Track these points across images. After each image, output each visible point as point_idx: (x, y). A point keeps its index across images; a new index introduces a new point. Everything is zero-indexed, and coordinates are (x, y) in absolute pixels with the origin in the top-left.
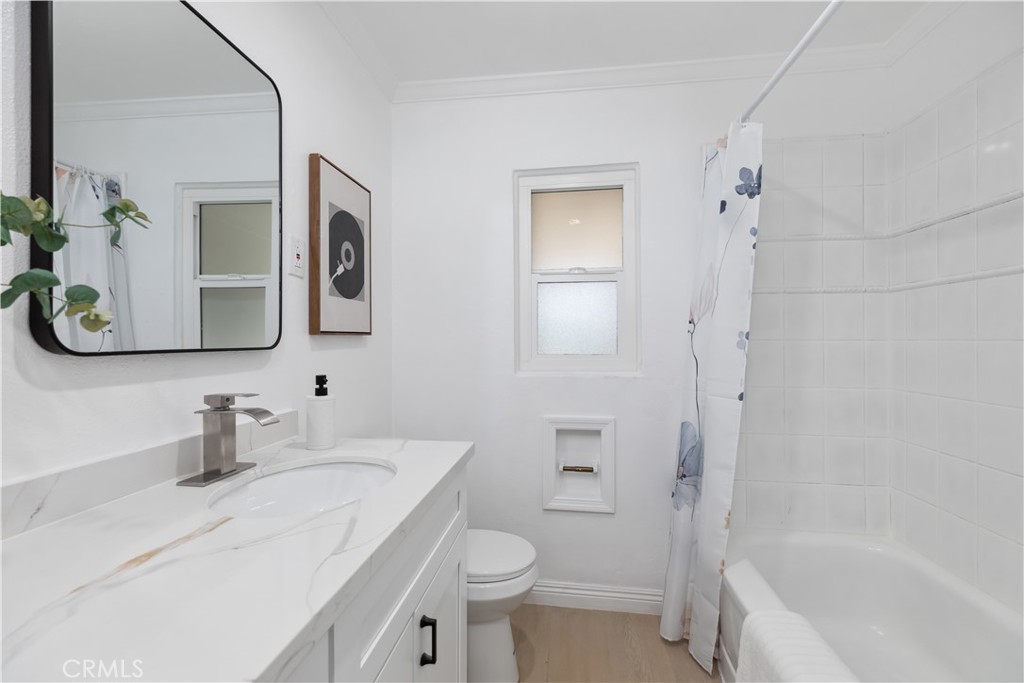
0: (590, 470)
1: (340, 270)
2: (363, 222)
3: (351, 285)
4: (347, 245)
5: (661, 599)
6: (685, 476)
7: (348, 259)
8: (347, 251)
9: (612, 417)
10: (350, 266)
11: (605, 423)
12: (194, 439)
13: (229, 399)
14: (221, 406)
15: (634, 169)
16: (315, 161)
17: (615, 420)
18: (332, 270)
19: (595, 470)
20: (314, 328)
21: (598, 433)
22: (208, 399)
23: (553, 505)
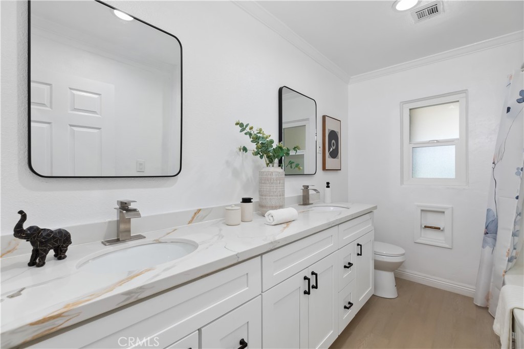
0: (439, 229)
1: (331, 150)
2: (338, 132)
3: (335, 154)
4: (333, 141)
5: (474, 290)
6: (487, 233)
7: (334, 146)
8: (333, 143)
9: (451, 206)
10: (334, 148)
11: (447, 208)
12: (300, 196)
13: (308, 187)
14: (306, 187)
15: (465, 93)
16: (324, 117)
17: (452, 208)
18: (329, 150)
19: (441, 229)
20: (324, 169)
21: (444, 212)
22: (304, 186)
23: (418, 241)
